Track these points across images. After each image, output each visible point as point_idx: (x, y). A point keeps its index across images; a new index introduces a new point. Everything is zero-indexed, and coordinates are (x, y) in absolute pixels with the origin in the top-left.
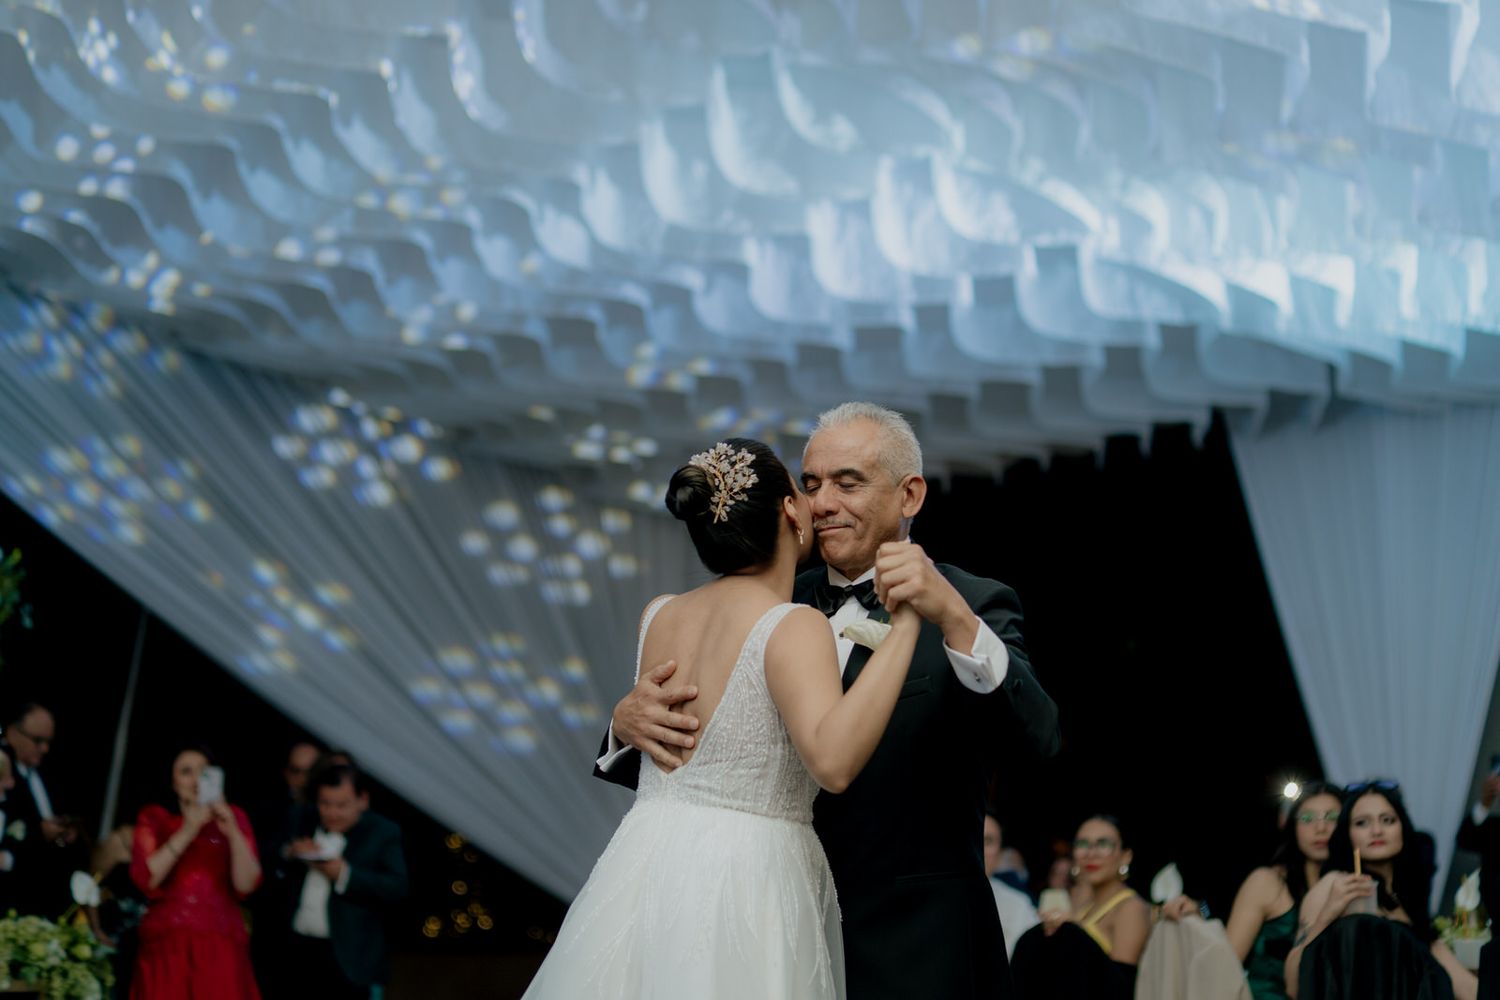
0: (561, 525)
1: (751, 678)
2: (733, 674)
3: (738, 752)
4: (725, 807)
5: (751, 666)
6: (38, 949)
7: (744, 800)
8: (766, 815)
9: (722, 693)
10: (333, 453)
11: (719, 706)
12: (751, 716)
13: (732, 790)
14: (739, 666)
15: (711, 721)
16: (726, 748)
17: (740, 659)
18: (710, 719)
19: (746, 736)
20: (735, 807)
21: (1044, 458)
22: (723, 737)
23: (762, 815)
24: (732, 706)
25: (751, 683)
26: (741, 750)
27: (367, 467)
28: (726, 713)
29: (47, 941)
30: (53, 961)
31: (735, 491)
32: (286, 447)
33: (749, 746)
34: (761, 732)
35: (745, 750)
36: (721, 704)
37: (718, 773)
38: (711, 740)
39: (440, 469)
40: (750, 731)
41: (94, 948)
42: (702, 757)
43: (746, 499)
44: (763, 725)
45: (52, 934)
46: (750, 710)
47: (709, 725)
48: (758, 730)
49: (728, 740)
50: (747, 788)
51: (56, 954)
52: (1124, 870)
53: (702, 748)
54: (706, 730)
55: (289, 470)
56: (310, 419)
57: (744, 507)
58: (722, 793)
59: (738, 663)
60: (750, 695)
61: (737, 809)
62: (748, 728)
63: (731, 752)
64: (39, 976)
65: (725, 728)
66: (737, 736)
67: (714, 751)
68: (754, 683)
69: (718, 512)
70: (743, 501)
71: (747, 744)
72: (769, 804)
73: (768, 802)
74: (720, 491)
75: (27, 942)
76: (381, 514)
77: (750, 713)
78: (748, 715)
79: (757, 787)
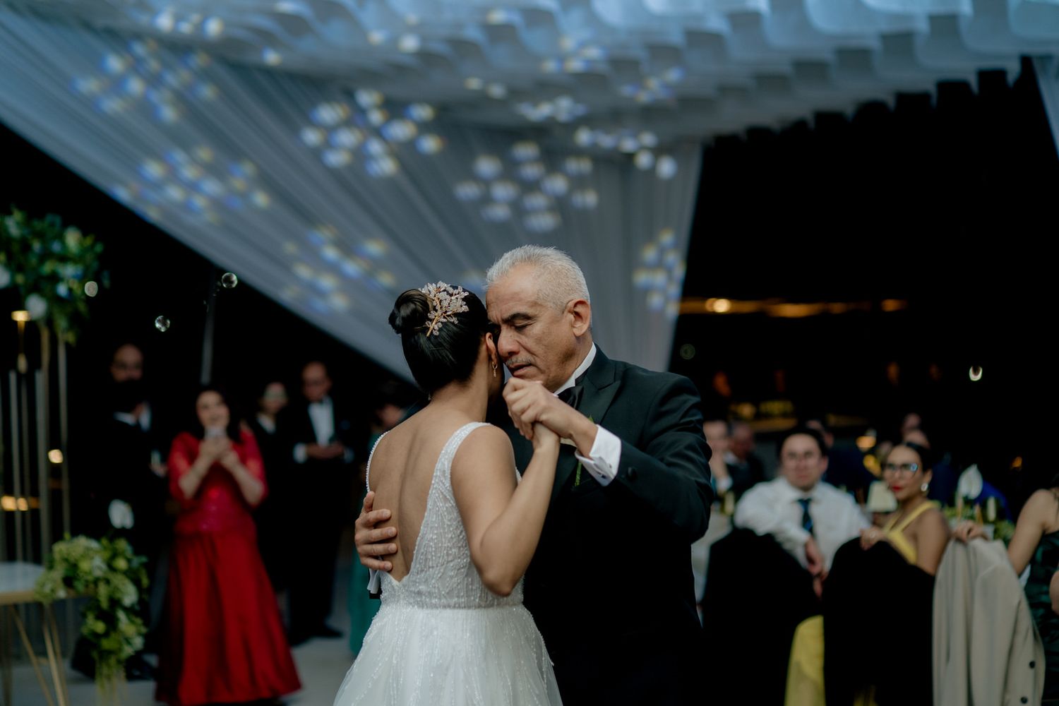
0: (531, 171)
1: (445, 493)
2: (430, 492)
3: (446, 557)
4: (445, 607)
5: (443, 483)
6: (84, 566)
7: (458, 597)
8: (479, 606)
9: (425, 509)
10: (347, 138)
11: (424, 522)
12: (451, 525)
13: (447, 591)
14: (434, 484)
15: (420, 534)
16: (435, 556)
17: (434, 478)
18: (419, 533)
19: (449, 542)
20: (452, 604)
21: (891, 102)
22: (431, 546)
23: (476, 608)
24: (434, 520)
25: (446, 497)
26: (448, 555)
27: (375, 147)
28: (430, 526)
29: (92, 558)
30: (98, 573)
31: (448, 313)
32: (312, 137)
33: (453, 550)
34: (461, 537)
35: (451, 554)
36: (425, 519)
37: (433, 578)
38: (422, 550)
39: (430, 144)
40: (451, 538)
41: (129, 561)
42: (418, 566)
43: (456, 322)
44: (462, 532)
45: (97, 552)
46: (449, 520)
47: (419, 538)
48: (459, 536)
49: (436, 549)
50: (459, 587)
51: (100, 568)
52: (925, 487)
53: (417, 558)
54: (417, 543)
55: (316, 153)
56: (328, 113)
57: (455, 328)
58: (440, 596)
59: (433, 482)
60: (447, 508)
61: (454, 607)
62: (450, 536)
63: (439, 557)
64: (87, 586)
65: (432, 538)
66: (442, 544)
67: (426, 560)
68: (448, 497)
69: (431, 328)
70: (453, 323)
71: (451, 548)
72: (480, 597)
73: (478, 595)
74: (436, 311)
75: (76, 560)
76: (389, 182)
77: (449, 523)
78: (448, 525)
79: (467, 584)
